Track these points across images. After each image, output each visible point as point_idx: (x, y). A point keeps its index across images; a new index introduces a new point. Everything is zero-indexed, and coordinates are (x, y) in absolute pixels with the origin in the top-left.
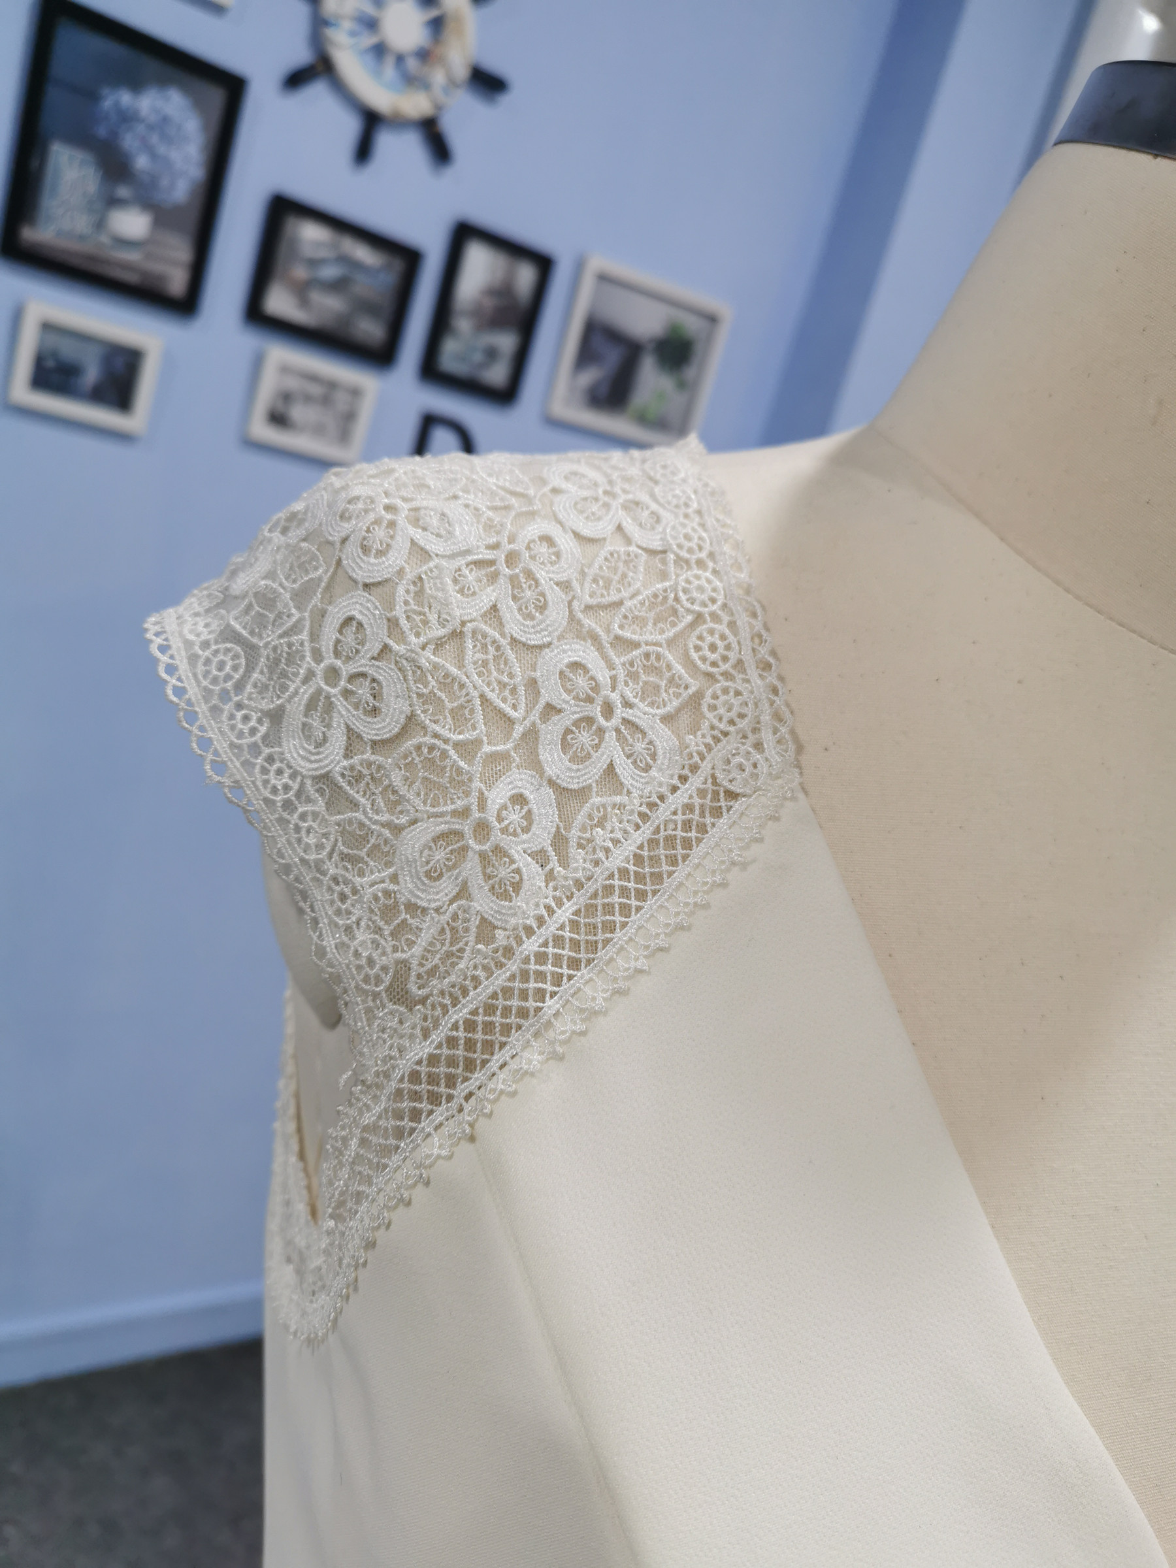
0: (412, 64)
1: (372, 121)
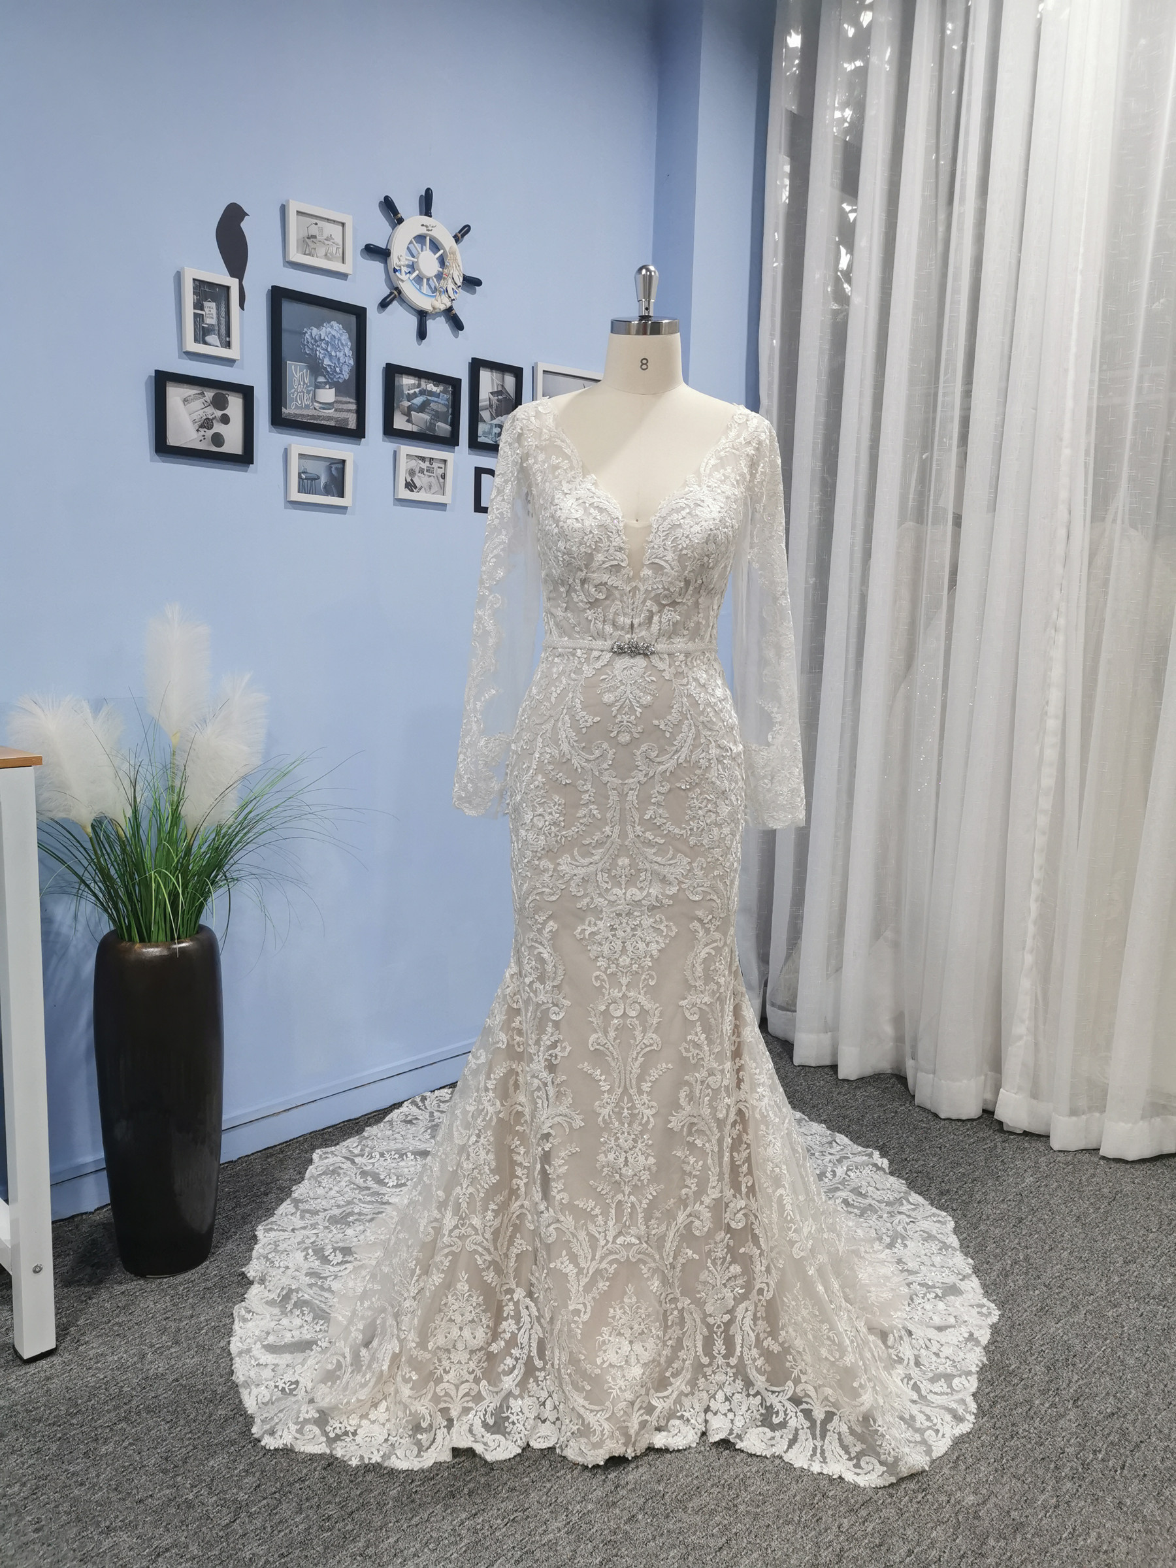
0: (434, 283)
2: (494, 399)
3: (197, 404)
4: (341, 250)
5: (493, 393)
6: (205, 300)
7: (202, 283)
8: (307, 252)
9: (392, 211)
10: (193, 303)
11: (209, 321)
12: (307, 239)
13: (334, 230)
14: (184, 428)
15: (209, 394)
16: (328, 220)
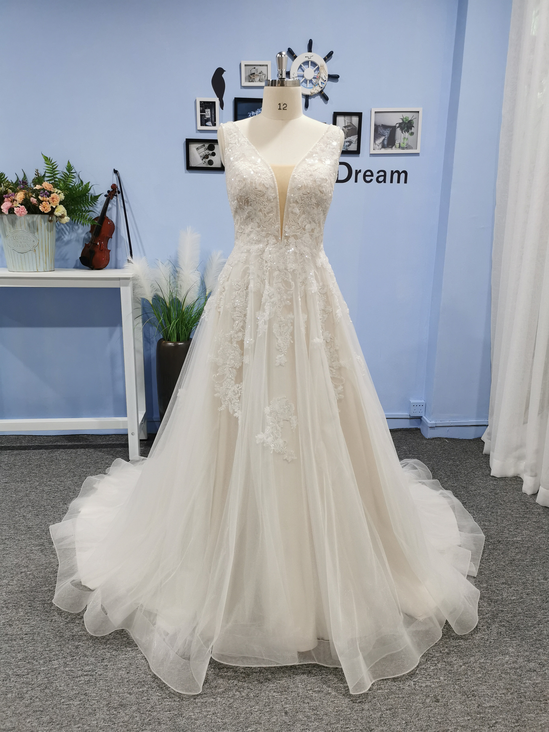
0: (314, 81)
1: (307, 97)
2: (346, 130)
3: (202, 149)
5: (345, 127)
6: (206, 108)
7: (204, 102)
8: (251, 81)
9: (292, 54)
10: (200, 111)
11: (207, 117)
12: (251, 76)
13: (263, 69)
14: (197, 159)
15: (207, 145)
16: (260, 65)
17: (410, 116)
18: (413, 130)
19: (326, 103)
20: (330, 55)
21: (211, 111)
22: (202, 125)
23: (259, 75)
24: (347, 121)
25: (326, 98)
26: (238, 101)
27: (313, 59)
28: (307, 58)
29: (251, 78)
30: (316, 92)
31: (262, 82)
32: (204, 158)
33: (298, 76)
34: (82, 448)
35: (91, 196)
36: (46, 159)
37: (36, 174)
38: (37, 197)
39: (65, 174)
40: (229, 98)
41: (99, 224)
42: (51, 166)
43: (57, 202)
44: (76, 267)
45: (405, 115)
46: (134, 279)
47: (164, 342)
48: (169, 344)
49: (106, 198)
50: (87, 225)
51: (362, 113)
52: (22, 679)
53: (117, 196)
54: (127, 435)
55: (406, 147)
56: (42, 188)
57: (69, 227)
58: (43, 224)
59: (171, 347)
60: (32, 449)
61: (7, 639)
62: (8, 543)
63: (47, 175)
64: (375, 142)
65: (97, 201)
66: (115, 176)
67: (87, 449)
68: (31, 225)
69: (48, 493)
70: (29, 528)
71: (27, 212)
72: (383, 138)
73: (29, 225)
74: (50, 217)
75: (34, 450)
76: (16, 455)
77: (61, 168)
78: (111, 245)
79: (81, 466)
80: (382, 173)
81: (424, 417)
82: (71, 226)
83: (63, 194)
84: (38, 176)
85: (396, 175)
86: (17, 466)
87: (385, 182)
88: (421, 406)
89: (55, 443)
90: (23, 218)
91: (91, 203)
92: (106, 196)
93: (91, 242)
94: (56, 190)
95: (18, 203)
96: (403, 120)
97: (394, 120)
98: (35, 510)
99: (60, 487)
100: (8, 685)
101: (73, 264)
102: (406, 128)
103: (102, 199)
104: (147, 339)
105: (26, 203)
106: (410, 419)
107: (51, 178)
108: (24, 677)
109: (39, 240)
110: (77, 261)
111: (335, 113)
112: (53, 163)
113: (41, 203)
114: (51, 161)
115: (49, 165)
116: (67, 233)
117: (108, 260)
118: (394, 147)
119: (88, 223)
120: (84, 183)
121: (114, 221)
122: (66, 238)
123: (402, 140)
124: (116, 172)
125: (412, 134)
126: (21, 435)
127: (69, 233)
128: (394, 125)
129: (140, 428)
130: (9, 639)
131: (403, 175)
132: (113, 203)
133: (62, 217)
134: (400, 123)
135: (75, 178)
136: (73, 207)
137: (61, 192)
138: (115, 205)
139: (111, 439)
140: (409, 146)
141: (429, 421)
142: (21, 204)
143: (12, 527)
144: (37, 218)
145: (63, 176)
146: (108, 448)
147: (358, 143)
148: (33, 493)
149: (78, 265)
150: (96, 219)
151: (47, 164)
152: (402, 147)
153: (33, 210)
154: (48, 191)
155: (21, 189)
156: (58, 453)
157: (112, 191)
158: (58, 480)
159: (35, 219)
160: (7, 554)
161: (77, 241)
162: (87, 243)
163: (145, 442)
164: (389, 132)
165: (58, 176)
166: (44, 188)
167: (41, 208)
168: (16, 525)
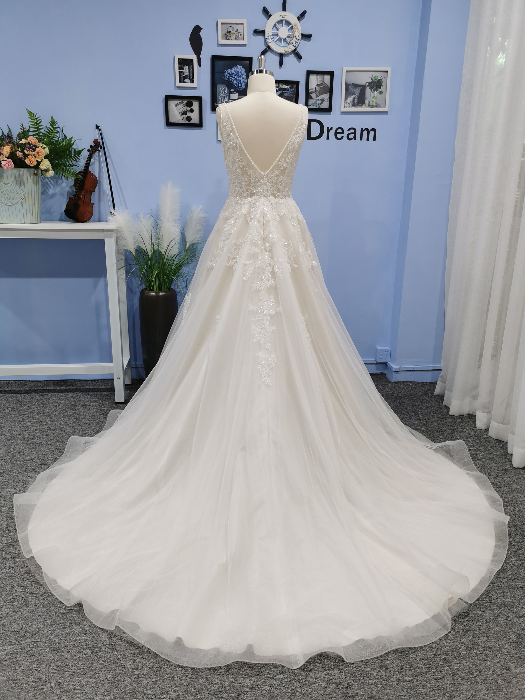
0: (288, 39)
1: (281, 56)
2: (318, 88)
3: (181, 106)
4: (242, 35)
5: (317, 85)
6: (184, 66)
7: (183, 59)
8: (227, 39)
9: (266, 13)
10: (179, 68)
11: (185, 74)
12: (227, 34)
13: (239, 27)
14: (176, 116)
15: (185, 102)
16: (236, 24)
17: (379, 76)
18: (382, 89)
19: (300, 62)
20: (303, 14)
21: (189, 69)
22: (180, 82)
23: (236, 33)
24: (319, 79)
25: (299, 57)
26: (215, 59)
27: (287, 18)
28: (282, 17)
29: (227, 36)
30: (290, 50)
31: (238, 40)
32: (182, 114)
33: (273, 35)
34: (70, 392)
35: (75, 151)
36: (31, 114)
37: (21, 129)
38: (22, 151)
39: (49, 129)
40: (206, 55)
41: (82, 178)
42: (35, 121)
43: (43, 156)
44: (61, 220)
45: (375, 74)
46: (117, 231)
47: (147, 291)
48: (151, 293)
49: (88, 153)
50: (71, 179)
51: (333, 72)
52: (26, 590)
53: (99, 151)
54: (114, 380)
55: (375, 105)
56: (28, 142)
57: (54, 181)
58: (29, 177)
59: (153, 296)
60: (22, 393)
61: (10, 557)
62: (6, 475)
63: (31, 129)
64: (346, 101)
65: (80, 156)
66: (97, 131)
67: (75, 393)
68: (18, 179)
69: (41, 432)
70: (25, 462)
71: (14, 166)
72: (353, 96)
73: (16, 178)
74: (36, 171)
75: (25, 394)
76: (8, 398)
77: (45, 124)
78: (94, 198)
79: (70, 408)
80: (352, 131)
81: (389, 362)
82: (55, 180)
83: (47, 148)
84: (24, 130)
85: (365, 133)
86: (10, 408)
87: (355, 139)
88: (387, 352)
89: (44, 387)
90: (9, 171)
91: (75, 158)
92: (88, 150)
93: (75, 196)
94: (41, 145)
95: (5, 157)
96: (372, 79)
97: (364, 79)
98: (29, 447)
99: (52, 426)
100: (14, 594)
101: (58, 217)
102: (375, 87)
103: (85, 154)
104: (130, 290)
105: (12, 156)
106: (376, 364)
107: (36, 133)
108: (28, 588)
109: (25, 193)
110: (61, 214)
111: (307, 71)
112: (37, 118)
113: (28, 157)
114: (35, 116)
115: (33, 119)
116: (52, 187)
117: (92, 213)
118: (364, 106)
119: (72, 176)
120: (68, 138)
121: (97, 175)
122: (51, 191)
123: (372, 99)
124: (97, 127)
125: (381, 93)
126: (12, 380)
127: (54, 187)
128: (364, 84)
129: (125, 373)
130: (13, 557)
131: (372, 133)
132: (95, 157)
133: (47, 171)
134: (369, 82)
135: (58, 133)
136: (57, 162)
137: (46, 146)
138: (97, 160)
139: (97, 384)
140: (378, 104)
141: (394, 366)
142: (8, 158)
143: (9, 462)
144: (23, 171)
145: (47, 131)
146: (95, 391)
147: (329, 101)
148: (26, 432)
149: (63, 218)
150: (79, 173)
151: (32, 119)
152: (371, 106)
153: (19, 163)
154: (33, 146)
155: (8, 143)
156: (47, 397)
157: (94, 146)
158: (49, 420)
159: (21, 173)
160: (5, 485)
161: (62, 194)
162: (71, 197)
163: (130, 387)
164: (359, 91)
165: (42, 131)
166: (29, 143)
167: (27, 161)
168: (12, 460)
